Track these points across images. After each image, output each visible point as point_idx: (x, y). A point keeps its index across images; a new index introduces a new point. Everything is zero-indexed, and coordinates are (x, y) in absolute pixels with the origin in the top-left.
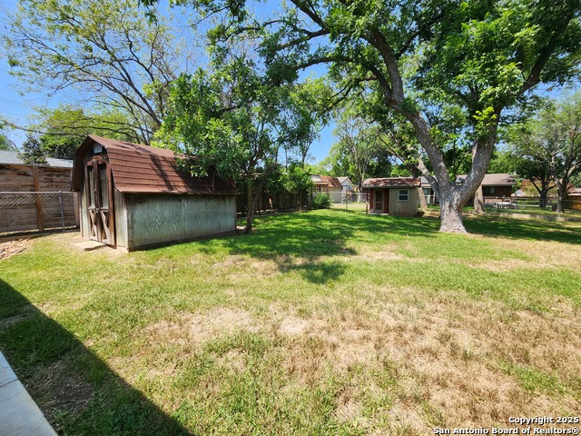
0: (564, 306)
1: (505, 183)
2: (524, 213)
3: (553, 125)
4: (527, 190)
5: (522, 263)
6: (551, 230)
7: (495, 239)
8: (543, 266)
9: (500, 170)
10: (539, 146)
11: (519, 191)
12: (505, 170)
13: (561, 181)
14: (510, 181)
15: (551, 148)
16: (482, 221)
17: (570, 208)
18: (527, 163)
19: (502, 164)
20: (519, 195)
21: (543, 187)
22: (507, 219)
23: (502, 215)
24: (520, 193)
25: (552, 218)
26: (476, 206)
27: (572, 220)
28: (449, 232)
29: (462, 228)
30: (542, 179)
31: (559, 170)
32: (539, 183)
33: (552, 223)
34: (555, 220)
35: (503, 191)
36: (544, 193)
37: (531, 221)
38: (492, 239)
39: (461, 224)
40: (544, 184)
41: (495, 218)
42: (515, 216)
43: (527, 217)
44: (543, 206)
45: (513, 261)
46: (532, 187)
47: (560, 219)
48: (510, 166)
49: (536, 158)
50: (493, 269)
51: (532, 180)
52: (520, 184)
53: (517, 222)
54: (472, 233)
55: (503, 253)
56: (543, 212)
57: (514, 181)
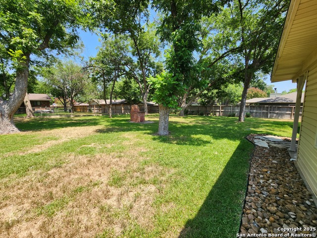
0: (71, 157)
1: (45, 99)
2: (57, 115)
3: (63, 73)
4: (57, 103)
5: (54, 142)
6: (68, 122)
7: (39, 132)
8: (63, 140)
9: (41, 92)
10: (59, 82)
11: (54, 103)
12: (44, 92)
13: (70, 99)
14: (48, 98)
15: (64, 84)
16: (33, 122)
17: (75, 111)
18: (55, 89)
19: (42, 88)
20: (54, 106)
21: (64, 102)
22: (48, 119)
23: (46, 117)
24: (55, 105)
25: (69, 116)
26: (28, 113)
27: (76, 116)
28: (5, 133)
29: (16, 129)
30: (63, 98)
31: (69, 94)
32: (62, 100)
33: (69, 119)
34: (70, 117)
35: (45, 104)
36: (65, 104)
37: (60, 119)
38: (38, 133)
39: (14, 127)
40: (64, 100)
41: (42, 119)
42: (53, 117)
43: (58, 117)
44: (66, 111)
45: (49, 142)
46: (60, 102)
47: (72, 116)
48: (47, 90)
49: (59, 87)
50: (37, 150)
51: (59, 98)
52: (54, 100)
53: (54, 120)
54: (24, 131)
55: (44, 139)
56: (66, 114)
57: (50, 98)
